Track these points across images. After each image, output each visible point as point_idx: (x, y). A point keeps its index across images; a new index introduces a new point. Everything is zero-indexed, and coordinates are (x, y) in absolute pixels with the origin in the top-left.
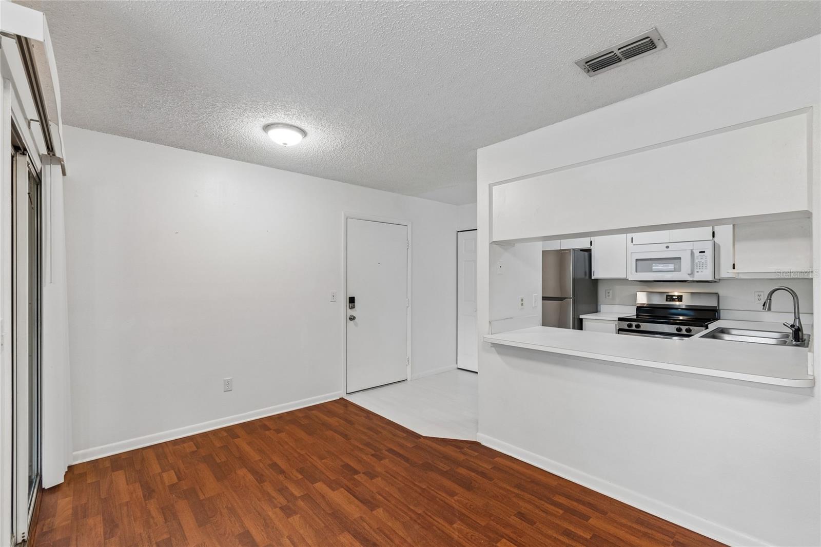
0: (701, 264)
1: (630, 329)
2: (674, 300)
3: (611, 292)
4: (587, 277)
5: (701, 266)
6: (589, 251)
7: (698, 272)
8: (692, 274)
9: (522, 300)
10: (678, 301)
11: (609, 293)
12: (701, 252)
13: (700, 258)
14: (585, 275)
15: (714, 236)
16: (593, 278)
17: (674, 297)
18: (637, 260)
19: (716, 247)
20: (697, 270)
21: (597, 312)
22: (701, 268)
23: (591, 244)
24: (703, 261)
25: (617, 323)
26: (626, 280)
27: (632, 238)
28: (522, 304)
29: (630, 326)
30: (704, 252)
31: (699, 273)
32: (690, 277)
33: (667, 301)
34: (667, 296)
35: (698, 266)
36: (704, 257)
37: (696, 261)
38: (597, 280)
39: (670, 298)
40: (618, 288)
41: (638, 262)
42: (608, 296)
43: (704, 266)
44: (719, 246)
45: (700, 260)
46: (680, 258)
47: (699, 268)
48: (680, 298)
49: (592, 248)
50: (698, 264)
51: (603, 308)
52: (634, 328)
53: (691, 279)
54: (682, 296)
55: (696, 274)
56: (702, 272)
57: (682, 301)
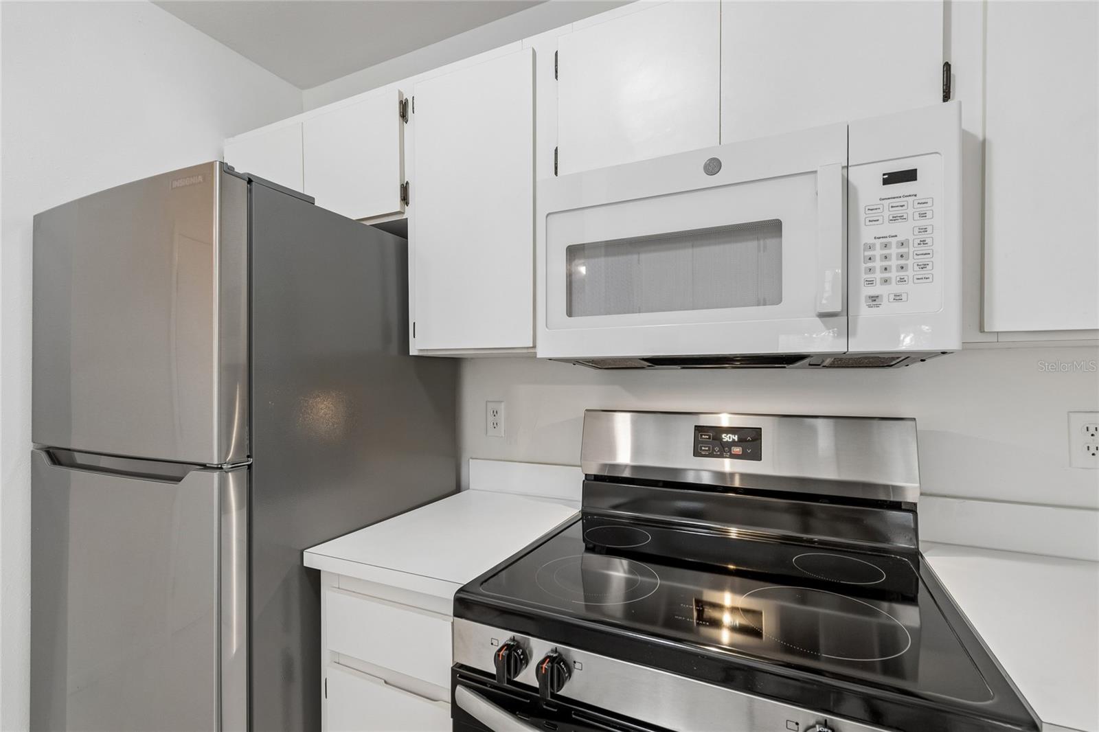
0: (894, 251)
2: (723, 450)
3: (502, 408)
5: (894, 263)
6: (399, 230)
7: (874, 298)
8: (842, 315)
11: (495, 413)
12: (892, 178)
13: (888, 214)
16: (414, 351)
17: (727, 438)
18: (570, 252)
20: (872, 291)
21: (458, 489)
22: (894, 274)
23: (405, 199)
24: (904, 230)
27: (556, 150)
29: (513, 657)
30: (910, 176)
32: (835, 332)
33: (697, 453)
34: (699, 429)
35: (878, 264)
36: (911, 210)
37: (867, 234)
39: (710, 441)
40: (525, 394)
41: (575, 263)
42: (495, 425)
43: (908, 263)
45: (886, 229)
46: (773, 228)
47: (878, 275)
48: (750, 442)
49: (409, 213)
50: (878, 252)
51: (476, 472)
53: (836, 346)
54: (757, 432)
55: (864, 313)
56: (898, 298)
57: (756, 456)
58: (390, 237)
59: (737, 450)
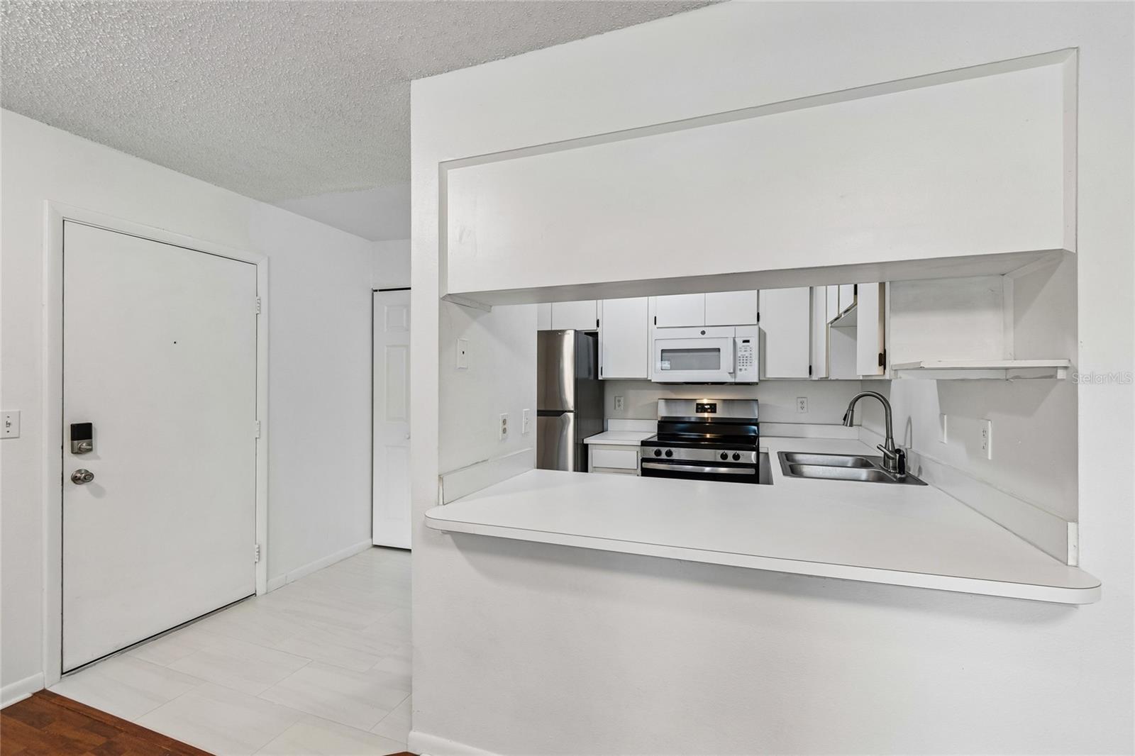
0: (745, 358)
1: (659, 457)
2: (705, 410)
3: (622, 399)
4: (592, 377)
5: (745, 361)
6: (594, 335)
7: (741, 370)
8: (734, 373)
9: (504, 422)
10: (711, 412)
11: (619, 401)
12: (744, 341)
13: (743, 349)
14: (589, 374)
15: (758, 320)
16: (600, 378)
17: (706, 407)
18: (663, 351)
19: (762, 336)
20: (740, 367)
21: (603, 432)
22: (745, 364)
23: (598, 325)
24: (747, 354)
25: (638, 449)
26: (647, 381)
27: (656, 317)
28: (504, 430)
29: (658, 453)
30: (748, 341)
31: (743, 372)
32: (732, 377)
33: (697, 412)
34: (698, 404)
35: (742, 361)
36: (748, 349)
37: (739, 354)
38: (604, 381)
39: (701, 408)
40: (632, 394)
41: (664, 354)
42: (619, 406)
43: (748, 361)
44: (765, 333)
45: (744, 353)
46: (718, 350)
47: (742, 364)
48: (713, 408)
49: (599, 330)
50: (742, 359)
51: (612, 424)
52: (664, 456)
53: (733, 380)
54: (715, 405)
55: (738, 373)
56: (746, 369)
57: (715, 412)
58: (591, 338)
59: (709, 410)
